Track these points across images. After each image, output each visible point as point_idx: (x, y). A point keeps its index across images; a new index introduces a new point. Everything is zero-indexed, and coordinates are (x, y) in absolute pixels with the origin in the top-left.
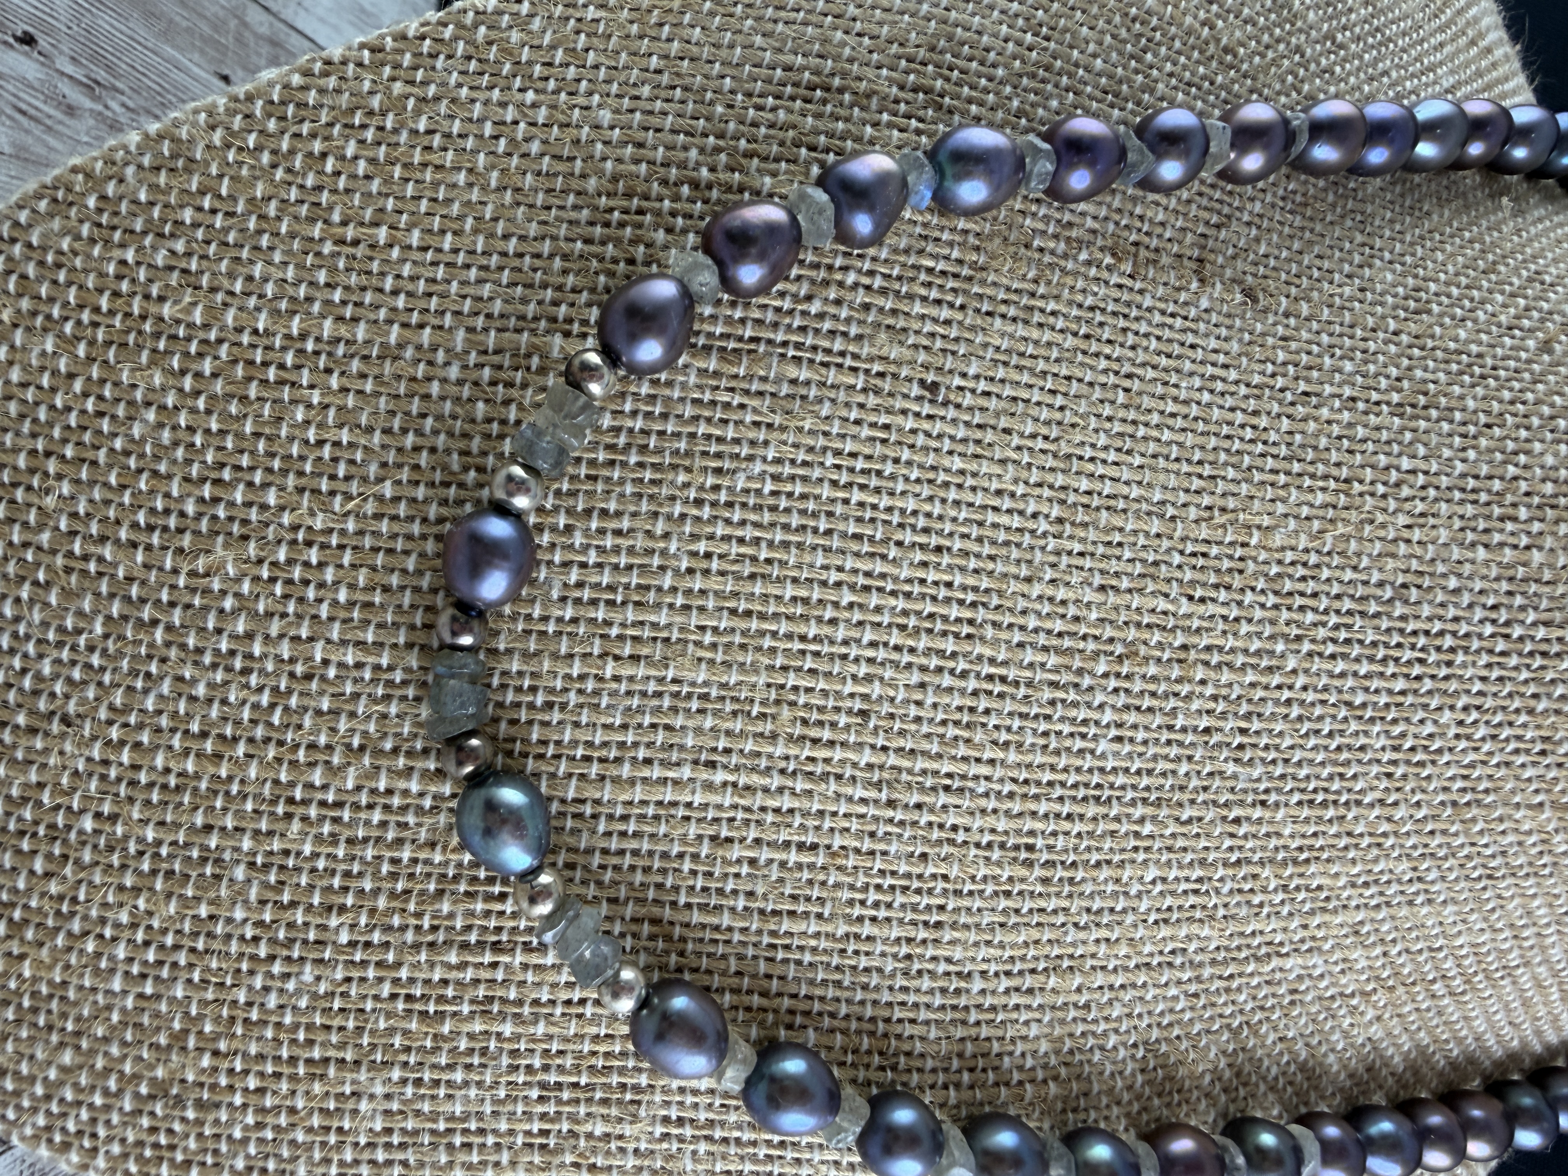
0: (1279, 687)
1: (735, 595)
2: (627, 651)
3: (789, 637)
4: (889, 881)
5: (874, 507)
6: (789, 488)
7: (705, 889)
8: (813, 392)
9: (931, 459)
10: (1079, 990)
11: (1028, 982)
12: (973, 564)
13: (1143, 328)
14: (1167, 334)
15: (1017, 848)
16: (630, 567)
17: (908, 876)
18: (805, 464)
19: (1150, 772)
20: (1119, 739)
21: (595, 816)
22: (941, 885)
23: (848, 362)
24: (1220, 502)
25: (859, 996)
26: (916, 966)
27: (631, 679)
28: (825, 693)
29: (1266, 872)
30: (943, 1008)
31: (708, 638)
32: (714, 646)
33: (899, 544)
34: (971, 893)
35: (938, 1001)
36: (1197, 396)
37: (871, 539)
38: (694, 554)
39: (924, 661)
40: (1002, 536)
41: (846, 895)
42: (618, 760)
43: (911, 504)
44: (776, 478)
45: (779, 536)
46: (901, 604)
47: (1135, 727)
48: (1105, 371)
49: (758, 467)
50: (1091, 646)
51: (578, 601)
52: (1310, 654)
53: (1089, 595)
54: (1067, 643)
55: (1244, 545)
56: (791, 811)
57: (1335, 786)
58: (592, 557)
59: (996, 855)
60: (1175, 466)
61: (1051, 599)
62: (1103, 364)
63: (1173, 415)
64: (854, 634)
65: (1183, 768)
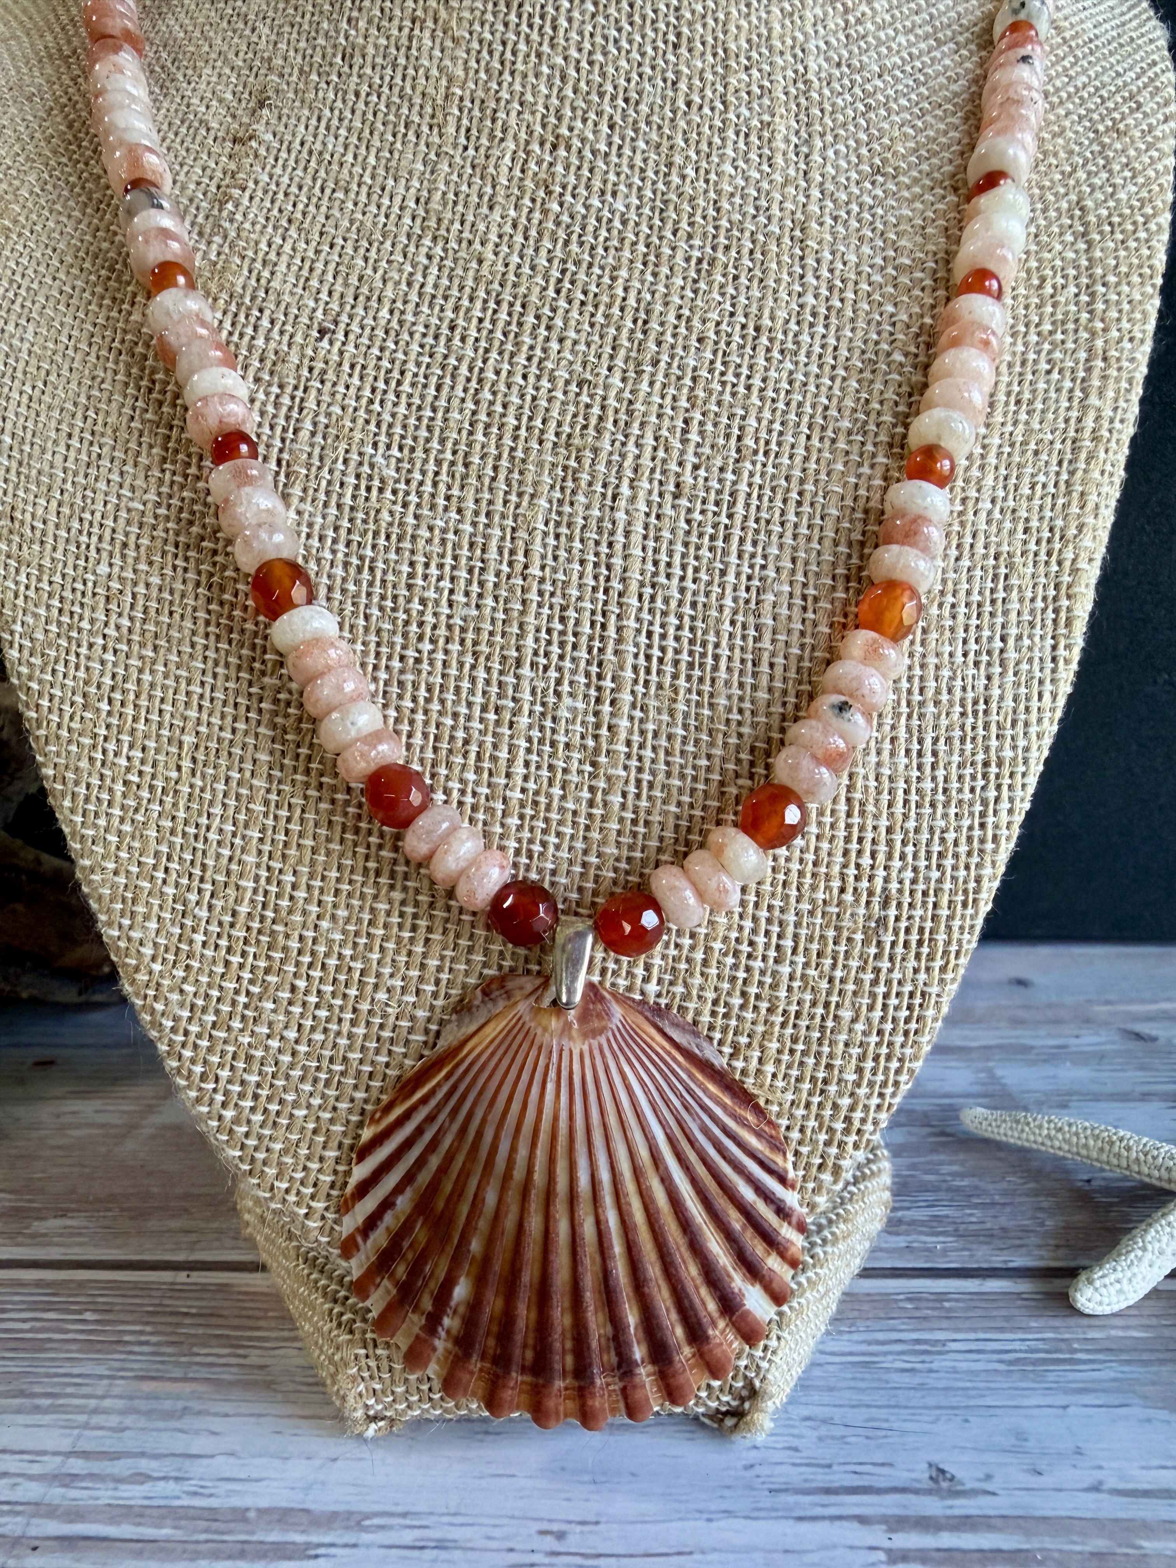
0: (578, 71)
4: (719, 366)
5: (416, 375)
6: (397, 438)
7: (717, 504)
8: (323, 420)
9: (380, 333)
10: (821, 224)
11: (810, 261)
12: (465, 303)
13: (285, 180)
14: (292, 163)
15: (698, 271)
17: (715, 352)
18: (378, 425)
19: (642, 170)
20: (614, 194)
22: (724, 327)
23: (299, 393)
24: (427, 119)
25: (812, 388)
26: (790, 346)
27: (543, 557)
28: (563, 412)
29: (733, 81)
30: (826, 326)
33: (446, 357)
34: (733, 305)
35: (821, 330)
36: (341, 139)
37: (440, 378)
39: (540, 339)
40: (445, 282)
41: (727, 397)
42: (609, 567)
43: (415, 348)
44: (389, 447)
45: (435, 445)
46: (494, 355)
47: (605, 182)
48: (318, 207)
49: (379, 460)
50: (537, 215)
52: (552, 46)
53: (496, 216)
54: (533, 233)
55: (461, 99)
56: (656, 439)
57: (662, 26)
59: (703, 286)
60: (396, 155)
61: (497, 245)
62: (312, 209)
63: (355, 157)
64: (515, 390)
65: (641, 144)
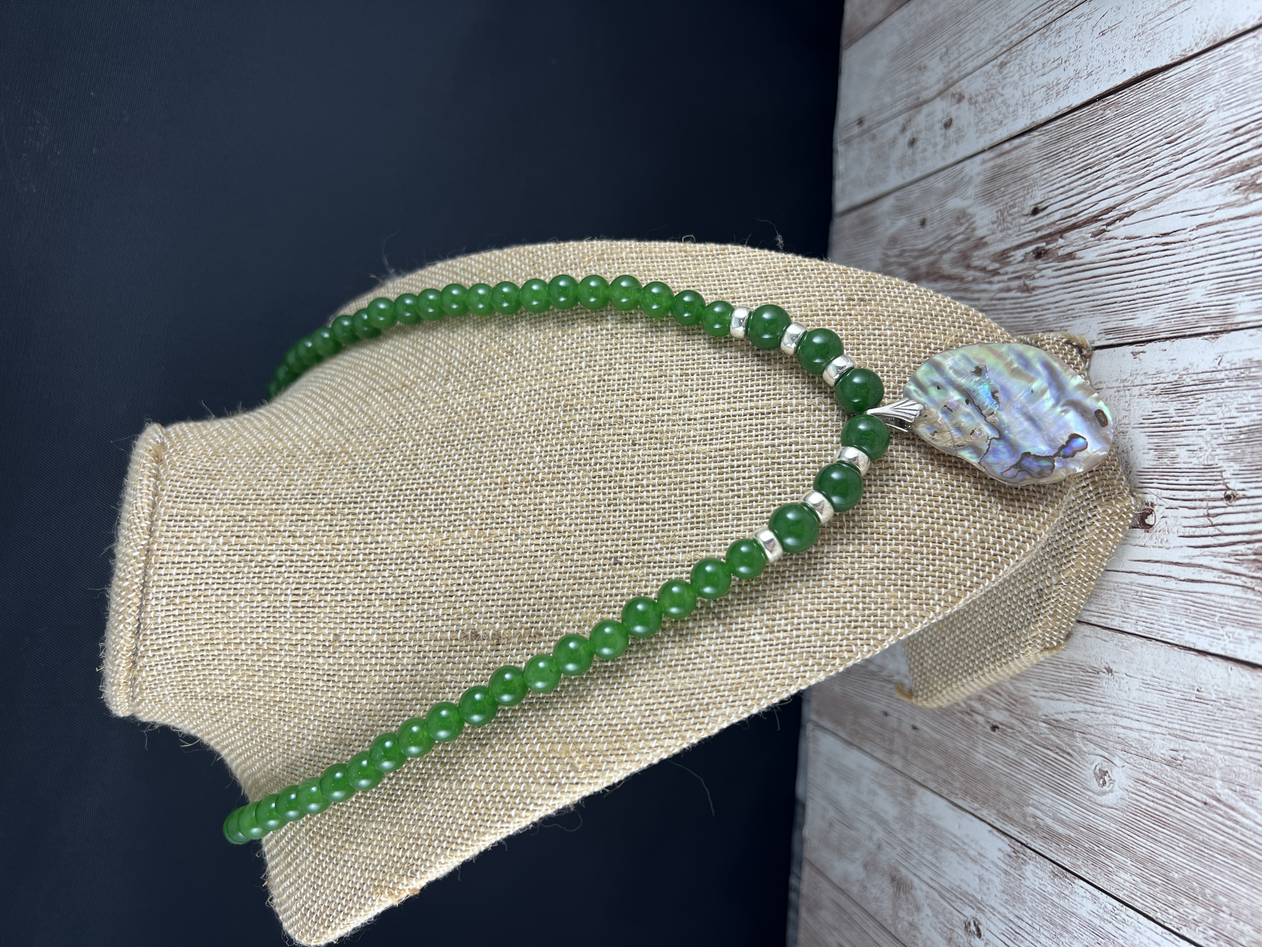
1: (687, 476)
2: (724, 452)
3: (665, 465)
16: (727, 479)
21: (729, 398)
31: (695, 460)
32: (693, 458)
38: (703, 487)
51: (744, 466)
58: (741, 481)
